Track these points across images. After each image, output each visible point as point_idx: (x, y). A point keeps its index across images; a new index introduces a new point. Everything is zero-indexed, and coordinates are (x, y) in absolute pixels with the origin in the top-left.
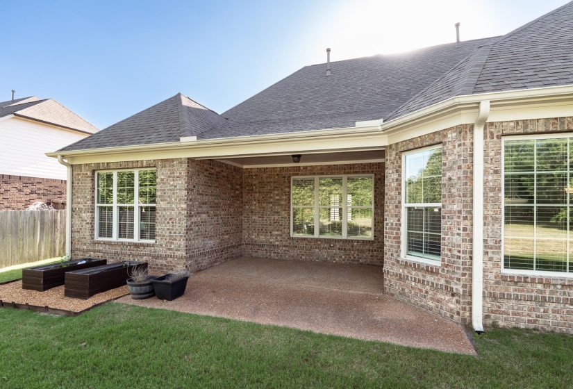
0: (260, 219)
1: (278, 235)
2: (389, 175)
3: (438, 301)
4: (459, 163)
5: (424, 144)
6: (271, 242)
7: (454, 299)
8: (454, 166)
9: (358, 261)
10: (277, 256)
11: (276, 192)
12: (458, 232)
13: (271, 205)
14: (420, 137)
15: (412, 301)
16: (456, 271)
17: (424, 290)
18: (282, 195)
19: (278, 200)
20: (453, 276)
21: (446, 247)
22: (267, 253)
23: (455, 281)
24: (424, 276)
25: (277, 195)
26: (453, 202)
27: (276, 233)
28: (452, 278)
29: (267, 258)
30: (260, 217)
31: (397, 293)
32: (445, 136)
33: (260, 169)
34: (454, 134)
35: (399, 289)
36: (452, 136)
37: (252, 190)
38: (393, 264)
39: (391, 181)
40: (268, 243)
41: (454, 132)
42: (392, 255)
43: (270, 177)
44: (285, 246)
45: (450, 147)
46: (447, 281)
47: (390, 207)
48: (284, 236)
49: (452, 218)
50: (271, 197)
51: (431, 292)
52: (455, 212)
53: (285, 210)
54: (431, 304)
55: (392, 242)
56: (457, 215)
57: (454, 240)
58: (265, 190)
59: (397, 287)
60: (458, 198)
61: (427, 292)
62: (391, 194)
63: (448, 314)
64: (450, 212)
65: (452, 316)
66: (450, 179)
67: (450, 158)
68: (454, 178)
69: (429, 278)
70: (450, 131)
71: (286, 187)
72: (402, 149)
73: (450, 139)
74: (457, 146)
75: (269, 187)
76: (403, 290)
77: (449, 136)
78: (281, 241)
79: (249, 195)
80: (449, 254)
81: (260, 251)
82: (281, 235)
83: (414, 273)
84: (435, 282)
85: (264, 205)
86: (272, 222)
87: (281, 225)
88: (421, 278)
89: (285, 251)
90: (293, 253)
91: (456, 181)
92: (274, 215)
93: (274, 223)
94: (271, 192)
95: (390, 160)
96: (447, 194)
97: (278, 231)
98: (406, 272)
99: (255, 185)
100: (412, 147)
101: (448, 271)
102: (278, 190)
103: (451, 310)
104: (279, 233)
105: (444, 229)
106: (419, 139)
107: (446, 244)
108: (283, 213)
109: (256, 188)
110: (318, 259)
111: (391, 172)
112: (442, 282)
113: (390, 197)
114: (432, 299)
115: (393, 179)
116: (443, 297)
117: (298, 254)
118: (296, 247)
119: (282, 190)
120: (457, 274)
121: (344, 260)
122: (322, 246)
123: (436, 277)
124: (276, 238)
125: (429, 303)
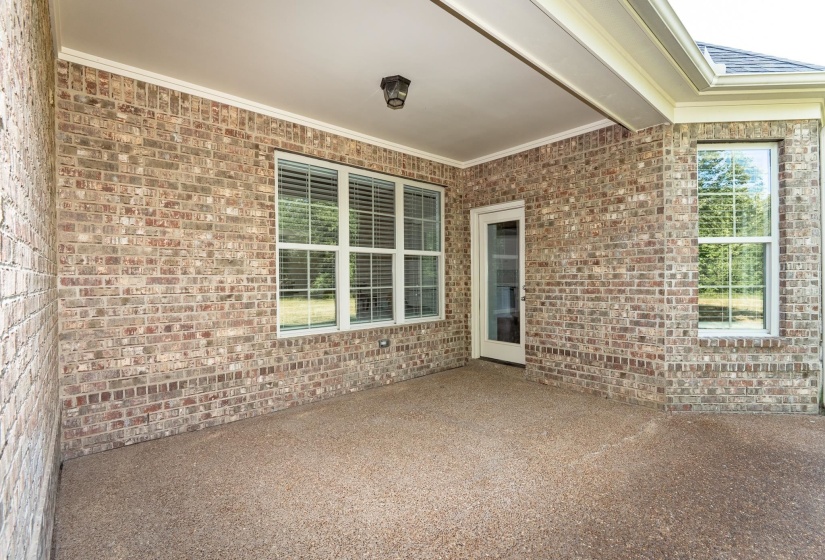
0: (159, 288)
1: (236, 339)
2: (676, 182)
3: (781, 392)
4: (813, 176)
5: (752, 137)
6: (212, 369)
7: (808, 382)
8: (806, 181)
9: (428, 367)
10: (236, 410)
11: (227, 193)
12: (815, 279)
13: (207, 236)
14: (743, 123)
15: (732, 406)
16: (809, 337)
17: (755, 381)
18: (250, 205)
19: (235, 219)
20: (805, 347)
21: (794, 305)
22: (193, 411)
23: (809, 353)
24: (755, 358)
25: (230, 202)
26: (804, 234)
27: (231, 332)
28: (803, 351)
29: (193, 429)
30: (154, 280)
31: (699, 400)
32: (791, 131)
33: (155, 91)
34: (806, 132)
35: (702, 392)
36: (801, 133)
37: (111, 167)
38: (689, 350)
39: (679, 193)
40: (198, 376)
41: (806, 128)
42: (685, 333)
43: (199, 130)
44: (263, 371)
45: (799, 150)
46: (795, 358)
47: (680, 243)
48: (258, 339)
49: (804, 259)
50: (204, 208)
51: (767, 382)
52: (808, 250)
53: (260, 256)
54: (768, 400)
55: (686, 310)
56: (812, 253)
57: (808, 293)
58: (179, 175)
59: (698, 391)
60: (812, 228)
61: (760, 383)
62: (681, 218)
63: (798, 407)
64: (800, 249)
65: (804, 408)
66: (799, 199)
67: (798, 167)
68: (805, 198)
69: (764, 359)
70: (799, 125)
71: (262, 181)
72: (701, 138)
73: (798, 138)
74: (809, 151)
75: (197, 170)
76: (712, 392)
77: (797, 132)
78: (248, 357)
79: (96, 186)
80: (799, 314)
81: (159, 415)
82: (248, 339)
83: (734, 356)
84: (777, 362)
85: (177, 234)
86: (213, 296)
87: (249, 306)
88: (752, 363)
89: (262, 386)
90: (291, 385)
91: (808, 203)
92: (217, 272)
93: (223, 299)
94: (206, 191)
95: (676, 154)
96: (794, 222)
97: (236, 324)
98: (717, 358)
99: (127, 148)
100: (728, 137)
101: (797, 341)
102: (233, 186)
103: (803, 399)
104: (240, 331)
105: (791, 277)
106: (742, 127)
107: (795, 299)
108: (255, 263)
109: (134, 161)
110: (354, 385)
111: (679, 175)
112: (788, 359)
113: (678, 224)
114: (770, 391)
115: (684, 191)
116: (789, 383)
117: (304, 387)
118: (301, 365)
119: (248, 187)
120: (812, 342)
121: (406, 372)
122: (364, 349)
123: (777, 355)
124: (231, 351)
125: (764, 400)
